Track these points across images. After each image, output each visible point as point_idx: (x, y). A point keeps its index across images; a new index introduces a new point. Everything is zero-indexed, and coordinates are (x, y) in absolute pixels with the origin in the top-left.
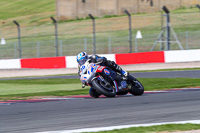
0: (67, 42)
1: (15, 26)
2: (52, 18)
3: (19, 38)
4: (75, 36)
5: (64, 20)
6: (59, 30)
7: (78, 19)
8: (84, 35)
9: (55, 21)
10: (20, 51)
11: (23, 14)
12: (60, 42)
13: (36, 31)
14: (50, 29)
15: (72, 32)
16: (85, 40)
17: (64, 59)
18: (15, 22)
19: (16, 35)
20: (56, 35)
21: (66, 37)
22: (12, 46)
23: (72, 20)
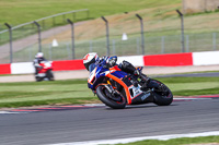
0: (195, 37)
1: (138, 20)
2: (178, 11)
3: (142, 33)
4: (202, 31)
5: (192, 13)
6: (185, 23)
7: (207, 12)
8: (212, 30)
9: (181, 15)
10: (143, 47)
11: (147, 6)
12: (187, 37)
13: (160, 25)
14: (176, 23)
15: (198, 27)
16: (214, 35)
17: (190, 55)
18: (138, 16)
19: (139, 29)
20: (182, 29)
21: (193, 32)
22: (134, 42)
23: (199, 13)
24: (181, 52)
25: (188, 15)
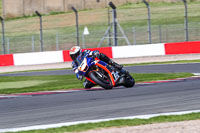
0: (14, 40)
7: (25, 17)
8: (31, 32)
9: (2, 19)
12: (7, 39)
15: (17, 30)
16: (32, 37)
20: (3, 33)
21: (13, 35)
23: (18, 18)
24: (3, 54)
25: (8, 19)
